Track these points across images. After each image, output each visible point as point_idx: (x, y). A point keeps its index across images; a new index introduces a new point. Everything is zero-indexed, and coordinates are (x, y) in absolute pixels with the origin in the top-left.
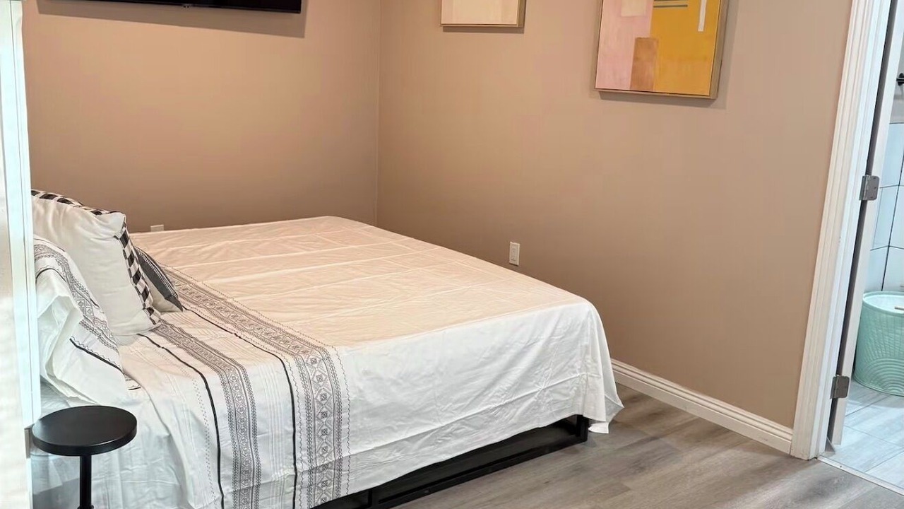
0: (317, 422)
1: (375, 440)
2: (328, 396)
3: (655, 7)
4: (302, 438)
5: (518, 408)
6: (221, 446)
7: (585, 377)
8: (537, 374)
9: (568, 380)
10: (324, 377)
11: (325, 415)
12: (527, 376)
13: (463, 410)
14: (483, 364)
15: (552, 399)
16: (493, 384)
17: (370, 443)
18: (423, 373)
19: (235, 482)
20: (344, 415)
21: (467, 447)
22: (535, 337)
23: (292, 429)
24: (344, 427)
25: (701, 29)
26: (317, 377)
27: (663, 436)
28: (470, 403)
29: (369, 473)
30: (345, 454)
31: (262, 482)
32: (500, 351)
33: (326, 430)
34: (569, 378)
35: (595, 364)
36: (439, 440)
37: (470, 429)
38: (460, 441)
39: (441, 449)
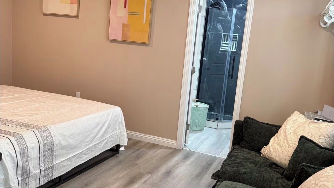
0: (46, 152)
1: (63, 158)
2: (50, 142)
3: (129, 14)
4: (42, 158)
5: (102, 144)
6: (18, 163)
7: (119, 132)
8: (107, 132)
9: (115, 133)
10: (48, 136)
11: (49, 149)
12: (105, 133)
13: (88, 146)
14: (93, 129)
15: (111, 140)
16: (95, 136)
17: (62, 159)
18: (77, 133)
19: (22, 176)
20: (55, 149)
21: (88, 158)
22: (107, 119)
23: (39, 155)
24: (54, 154)
25: (144, 22)
26: (46, 136)
27: (141, 148)
28: (90, 142)
29: (62, 169)
30: (55, 163)
31: (30, 175)
32: (98, 124)
33: (49, 155)
34: (115, 132)
35: (123, 127)
36: (81, 156)
37: (89, 152)
38: (87, 156)
39: (81, 159)
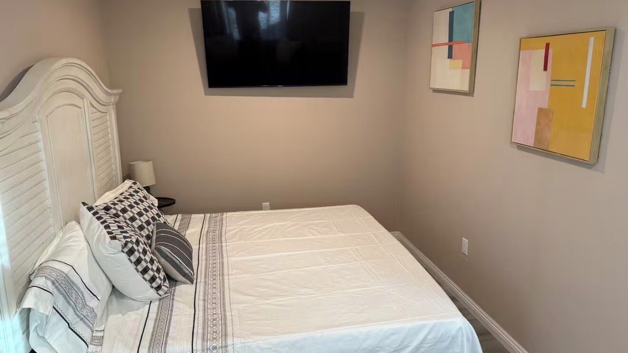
3: (551, 85)
22: (406, 344)
25: (584, 105)
